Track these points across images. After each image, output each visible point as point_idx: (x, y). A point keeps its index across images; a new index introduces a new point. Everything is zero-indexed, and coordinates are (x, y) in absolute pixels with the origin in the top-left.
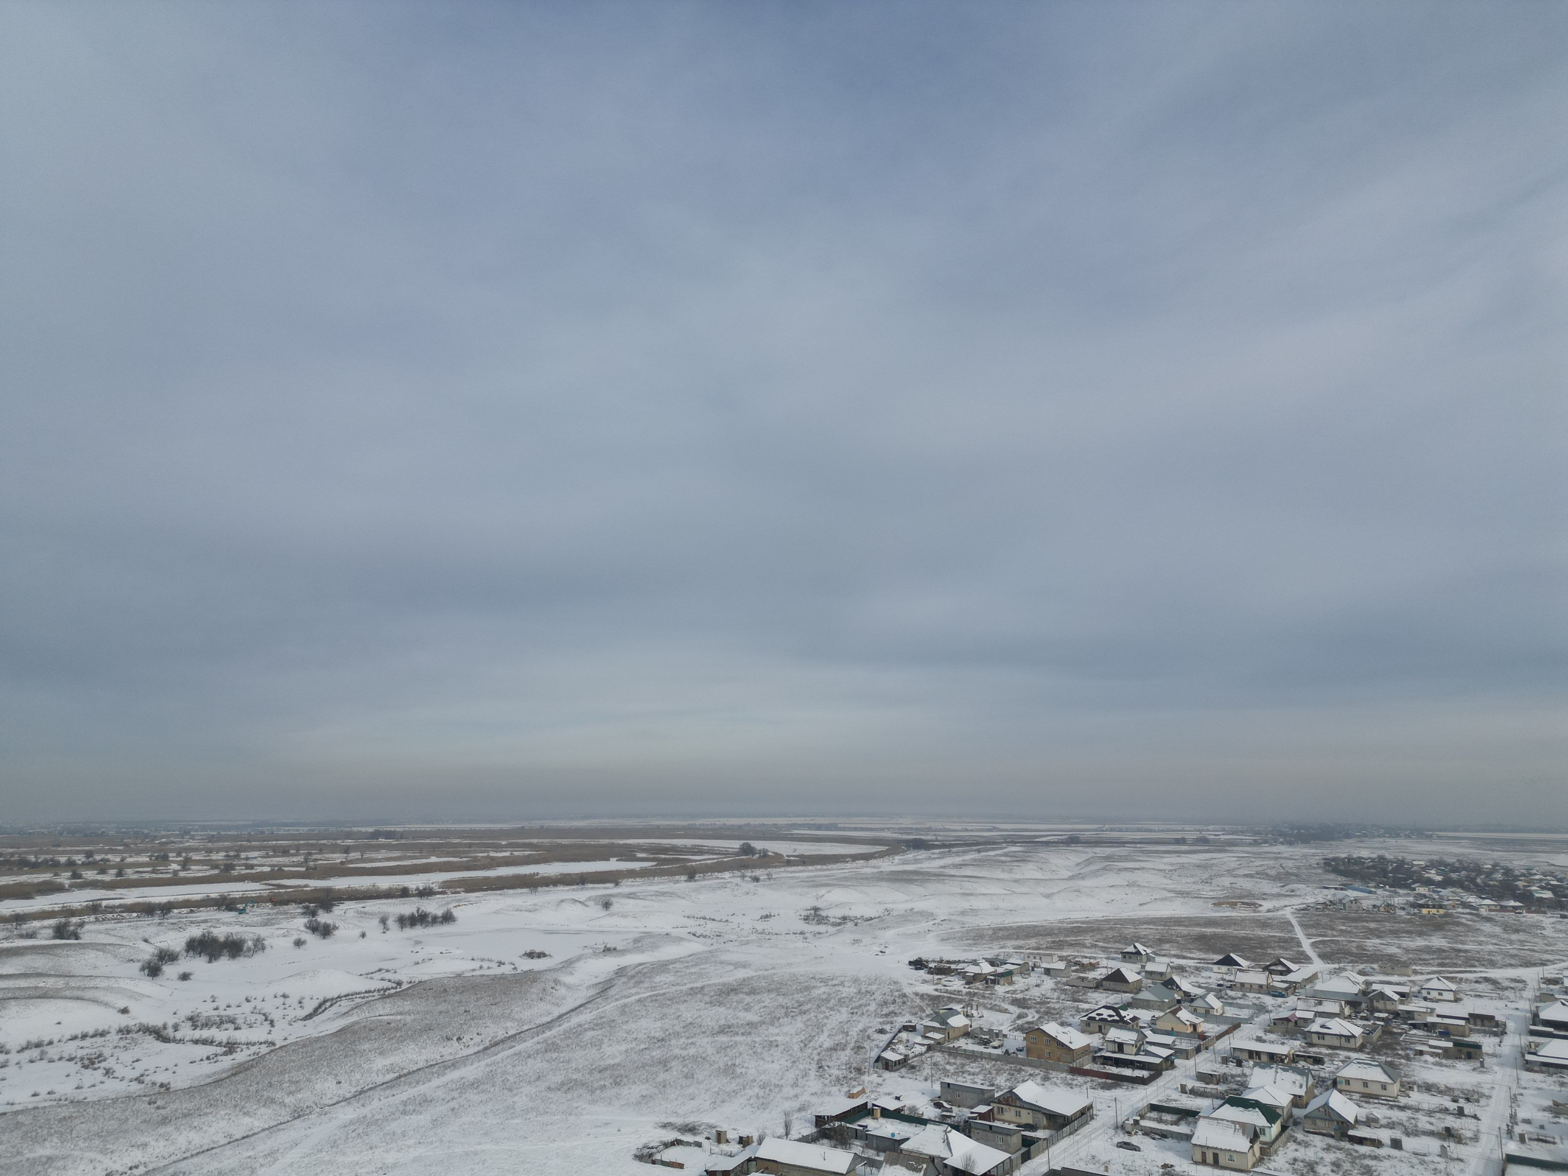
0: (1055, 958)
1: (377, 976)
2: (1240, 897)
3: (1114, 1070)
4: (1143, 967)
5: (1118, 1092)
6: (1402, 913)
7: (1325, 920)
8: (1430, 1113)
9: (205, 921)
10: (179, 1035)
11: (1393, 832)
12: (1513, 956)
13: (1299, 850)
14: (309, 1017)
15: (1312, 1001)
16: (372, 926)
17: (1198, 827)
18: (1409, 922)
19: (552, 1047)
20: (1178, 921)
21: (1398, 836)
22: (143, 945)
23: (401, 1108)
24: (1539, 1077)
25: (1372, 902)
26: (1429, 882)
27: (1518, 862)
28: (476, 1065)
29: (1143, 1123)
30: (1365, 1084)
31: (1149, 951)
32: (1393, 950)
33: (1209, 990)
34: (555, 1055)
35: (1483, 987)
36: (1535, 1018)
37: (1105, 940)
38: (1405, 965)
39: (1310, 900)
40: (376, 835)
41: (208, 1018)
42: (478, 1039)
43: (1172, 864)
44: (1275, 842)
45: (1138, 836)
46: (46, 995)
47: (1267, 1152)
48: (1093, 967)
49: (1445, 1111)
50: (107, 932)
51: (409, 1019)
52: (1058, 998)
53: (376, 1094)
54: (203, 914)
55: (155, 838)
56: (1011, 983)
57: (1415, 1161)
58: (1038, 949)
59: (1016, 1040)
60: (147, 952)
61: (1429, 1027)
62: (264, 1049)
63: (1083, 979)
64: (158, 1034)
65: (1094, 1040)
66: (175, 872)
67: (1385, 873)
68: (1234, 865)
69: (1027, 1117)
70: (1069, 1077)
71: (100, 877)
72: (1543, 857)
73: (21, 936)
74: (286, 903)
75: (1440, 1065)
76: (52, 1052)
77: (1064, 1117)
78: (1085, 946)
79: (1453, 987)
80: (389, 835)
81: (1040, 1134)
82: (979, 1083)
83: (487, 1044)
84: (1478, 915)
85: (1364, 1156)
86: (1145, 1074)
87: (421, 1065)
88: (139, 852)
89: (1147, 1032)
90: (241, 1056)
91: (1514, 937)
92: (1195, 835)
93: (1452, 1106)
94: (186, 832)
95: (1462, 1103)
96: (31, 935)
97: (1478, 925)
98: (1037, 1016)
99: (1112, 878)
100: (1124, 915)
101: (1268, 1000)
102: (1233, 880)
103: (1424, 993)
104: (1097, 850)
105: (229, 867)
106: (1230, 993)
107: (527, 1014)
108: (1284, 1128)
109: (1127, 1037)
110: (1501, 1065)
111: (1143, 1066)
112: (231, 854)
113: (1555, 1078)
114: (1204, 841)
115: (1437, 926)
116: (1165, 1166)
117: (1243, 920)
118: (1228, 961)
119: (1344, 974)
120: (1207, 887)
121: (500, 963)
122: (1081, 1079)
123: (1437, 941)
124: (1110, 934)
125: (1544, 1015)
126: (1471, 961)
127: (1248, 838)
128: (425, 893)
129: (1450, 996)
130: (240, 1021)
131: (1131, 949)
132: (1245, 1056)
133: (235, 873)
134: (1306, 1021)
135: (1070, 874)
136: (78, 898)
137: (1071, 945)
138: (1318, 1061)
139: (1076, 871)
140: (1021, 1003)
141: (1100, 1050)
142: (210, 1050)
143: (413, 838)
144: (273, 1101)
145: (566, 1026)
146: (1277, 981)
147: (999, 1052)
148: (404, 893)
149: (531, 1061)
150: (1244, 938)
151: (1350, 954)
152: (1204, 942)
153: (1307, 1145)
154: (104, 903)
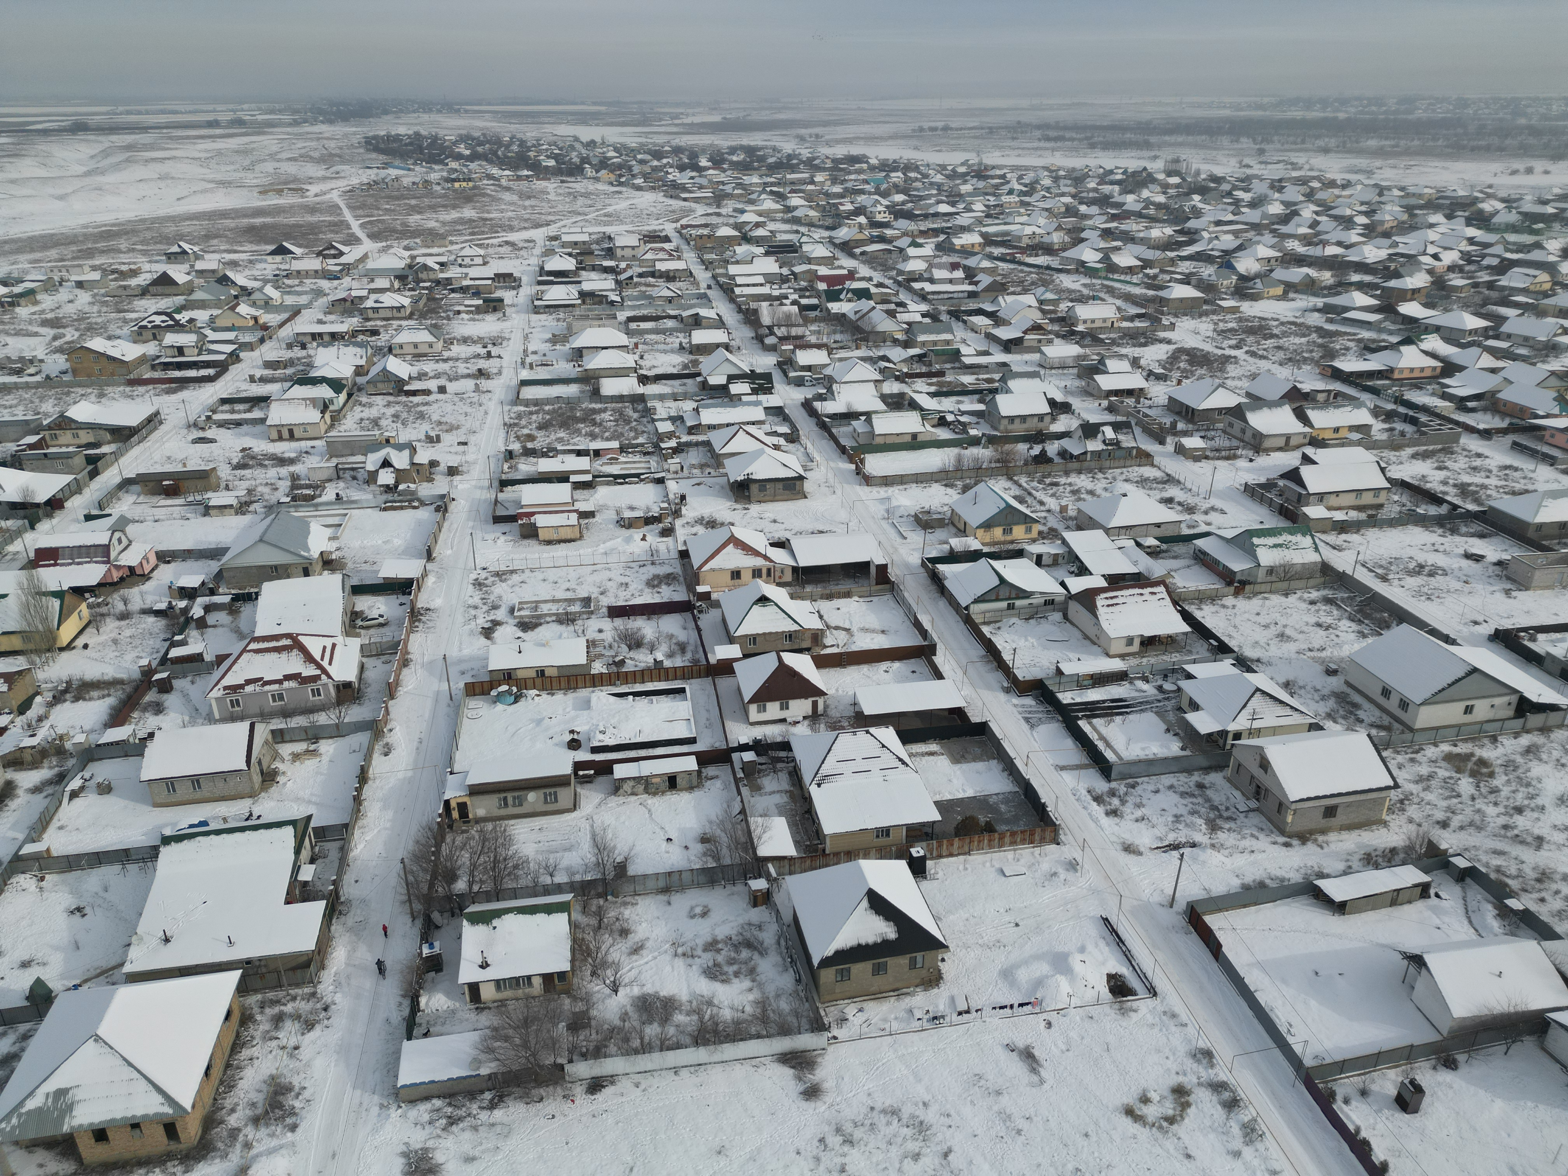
0: (87, 269)
2: (286, 183)
3: (177, 374)
4: (192, 266)
5: (185, 394)
6: (438, 188)
7: (370, 201)
8: (467, 360)
11: (426, 107)
12: (526, 220)
13: (339, 129)
15: (365, 280)
17: (231, 106)
18: (444, 196)
20: (224, 214)
21: (430, 111)
24: (543, 317)
25: (411, 179)
26: (458, 157)
27: (530, 133)
29: (216, 417)
30: (416, 346)
31: (196, 249)
32: (432, 224)
33: (266, 281)
35: (506, 249)
36: (542, 271)
37: (142, 243)
38: (443, 237)
39: (355, 181)
43: (206, 151)
44: (314, 122)
45: (163, 119)
47: (336, 418)
48: (134, 273)
49: (478, 356)
52: (99, 312)
56: (36, 303)
57: (456, 399)
58: (62, 260)
59: (57, 363)
61: (463, 290)
63: (125, 288)
65: (150, 348)
67: (421, 149)
68: (275, 148)
69: (85, 437)
70: (128, 389)
72: (548, 128)
75: (474, 320)
77: (129, 428)
78: (120, 251)
79: (482, 252)
81: (105, 449)
82: (20, 414)
84: (500, 186)
85: (418, 405)
86: (211, 372)
89: (208, 332)
91: (527, 203)
92: (229, 116)
93: (483, 351)
95: (490, 347)
97: (500, 195)
98: (77, 334)
99: (138, 172)
100: (161, 213)
101: (325, 284)
102: (277, 165)
103: (459, 261)
104: (114, 138)
106: (287, 281)
108: (350, 395)
109: (186, 339)
110: (518, 312)
111: (207, 365)
113: (554, 316)
114: (240, 123)
115: (466, 198)
116: (243, 450)
117: (292, 207)
118: (281, 251)
119: (392, 251)
120: (250, 175)
122: (141, 389)
123: (468, 213)
124: (148, 235)
125: (548, 268)
126: (496, 227)
127: (286, 118)
129: (479, 261)
131: (175, 249)
132: (309, 338)
134: (361, 299)
135: (85, 169)
137: (103, 252)
138: (375, 333)
139: (92, 165)
140: (55, 323)
141: (158, 357)
146: (332, 265)
147: (38, 378)
150: (294, 226)
151: (394, 231)
152: (255, 234)
153: (370, 405)
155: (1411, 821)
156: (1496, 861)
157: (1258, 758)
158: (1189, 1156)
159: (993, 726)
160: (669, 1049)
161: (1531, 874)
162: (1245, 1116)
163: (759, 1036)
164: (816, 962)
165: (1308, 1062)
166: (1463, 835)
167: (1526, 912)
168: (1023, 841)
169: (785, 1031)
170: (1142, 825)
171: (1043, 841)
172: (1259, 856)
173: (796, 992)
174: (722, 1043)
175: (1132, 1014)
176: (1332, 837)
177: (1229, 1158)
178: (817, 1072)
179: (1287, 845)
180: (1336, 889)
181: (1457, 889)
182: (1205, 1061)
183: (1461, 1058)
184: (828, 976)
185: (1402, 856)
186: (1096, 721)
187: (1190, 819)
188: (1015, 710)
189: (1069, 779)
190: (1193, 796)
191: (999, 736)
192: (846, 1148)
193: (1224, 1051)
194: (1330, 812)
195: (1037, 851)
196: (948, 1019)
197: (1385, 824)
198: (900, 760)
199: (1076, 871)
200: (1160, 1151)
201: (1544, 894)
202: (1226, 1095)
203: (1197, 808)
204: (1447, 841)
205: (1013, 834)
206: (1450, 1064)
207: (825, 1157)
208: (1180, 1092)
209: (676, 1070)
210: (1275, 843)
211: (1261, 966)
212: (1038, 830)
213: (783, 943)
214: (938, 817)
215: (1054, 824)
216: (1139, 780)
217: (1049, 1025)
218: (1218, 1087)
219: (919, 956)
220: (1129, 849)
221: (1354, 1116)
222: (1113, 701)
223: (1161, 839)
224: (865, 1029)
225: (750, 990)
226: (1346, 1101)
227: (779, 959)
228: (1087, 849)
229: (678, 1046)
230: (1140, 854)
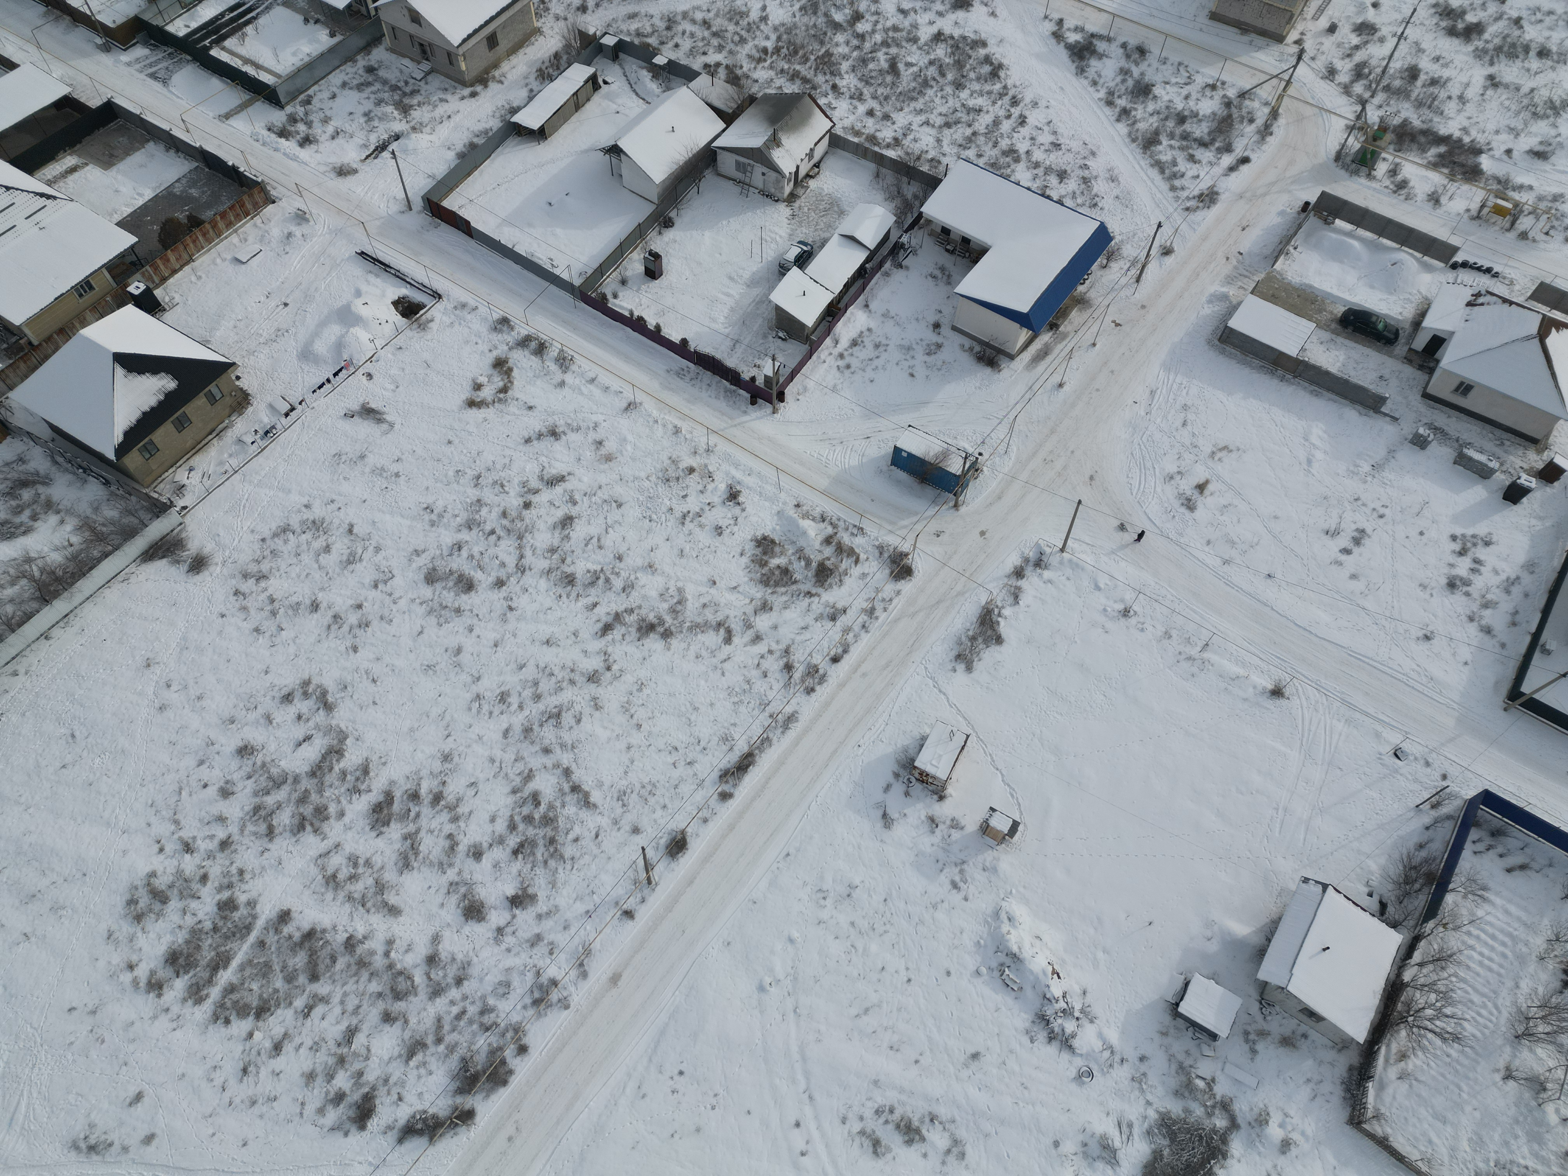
155: (557, 18)
156: (634, 26)
157: (406, 12)
158: (530, 408)
159: (120, 101)
160: (20, 624)
161: (661, 25)
162: (553, 352)
163: (106, 555)
164: (111, 455)
165: (577, 282)
166: (601, 12)
167: (671, 63)
168: (238, 218)
169: (129, 534)
170: (340, 140)
171: (257, 208)
172: (456, 119)
173: (112, 494)
174: (72, 584)
175: (431, 325)
176: (505, 66)
177: (558, 390)
178: (189, 546)
179: (474, 95)
180: (530, 118)
181: (616, 68)
182: (505, 328)
183: (673, 214)
184: (133, 460)
185: (565, 57)
186: (229, 43)
187: (379, 111)
188: (131, 70)
189: (239, 123)
190: (369, 84)
191: (136, 111)
192: (263, 584)
193: (514, 310)
194: (492, 41)
195: (258, 220)
196: (279, 426)
197: (538, 31)
198: (42, 195)
199: (307, 220)
200: (508, 418)
201: (677, 39)
202: (533, 345)
203: (381, 95)
204: (593, 24)
205: (223, 215)
206: (668, 223)
207: (250, 603)
208: (500, 365)
209: (45, 636)
210: (463, 98)
211: (507, 222)
212: (245, 198)
213: (60, 460)
214: (133, 239)
215: (257, 183)
216: (310, 92)
217: (370, 376)
218: (524, 342)
219: (212, 388)
220: (343, 172)
221: (624, 304)
222: (232, 9)
223: (365, 146)
224: (207, 483)
225: (62, 522)
226: (615, 296)
227: (70, 477)
228: (304, 193)
229: (28, 617)
230: (355, 171)
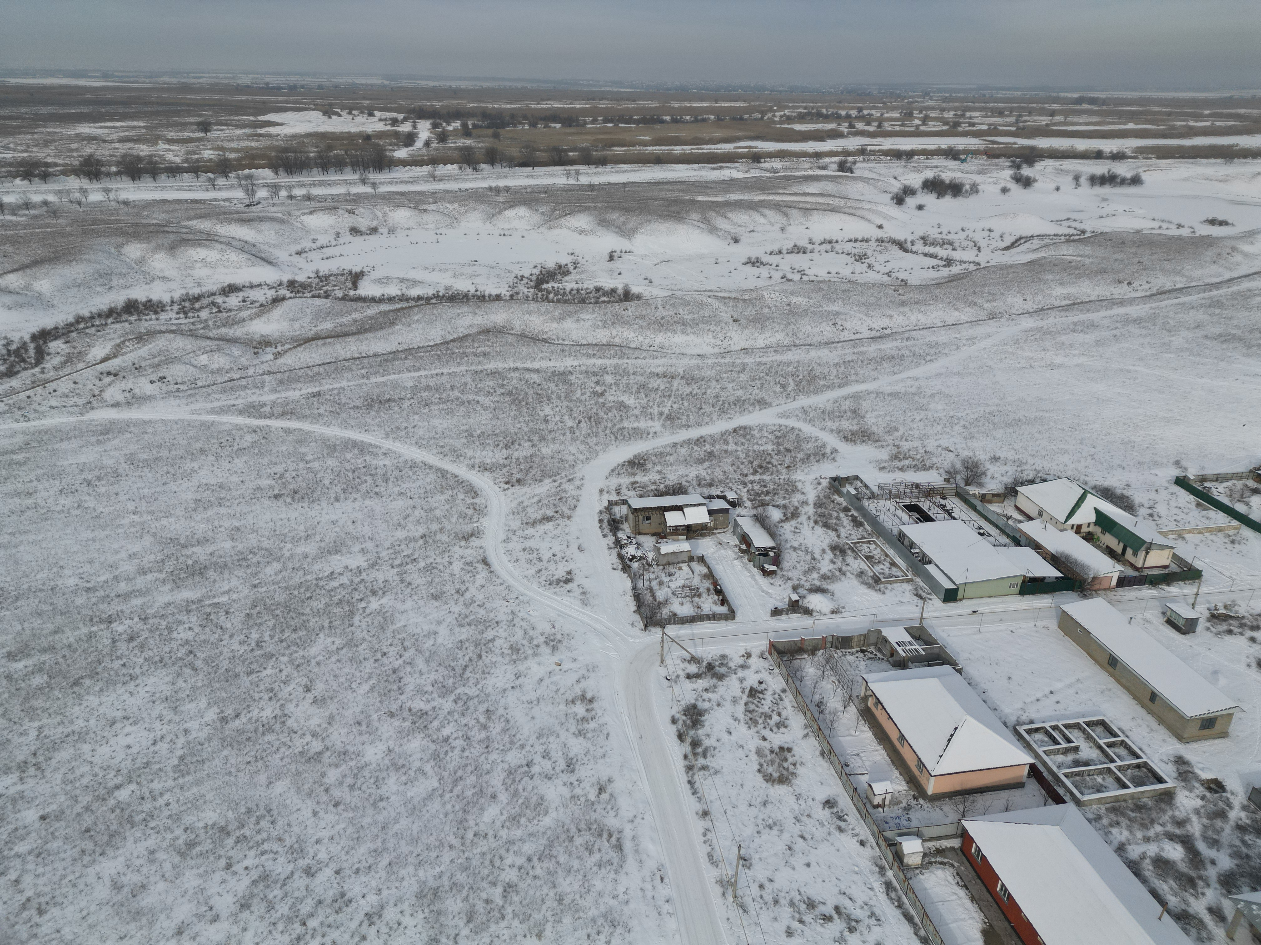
1: (1066, 223)
9: (937, 167)
10: (914, 248)
14: (1007, 248)
16: (1067, 182)
19: (1216, 304)
22: (893, 181)
23: (1072, 327)
28: (1141, 306)
34: (1218, 311)
40: (1080, 101)
41: (935, 239)
42: (1147, 286)
46: (833, 210)
50: (871, 170)
51: (1087, 261)
53: (1053, 313)
54: (936, 161)
55: (905, 98)
60: (896, 187)
62: (972, 267)
64: (901, 246)
66: (917, 126)
71: (866, 128)
73: (819, 168)
74: (998, 156)
76: (838, 247)
80: (1093, 101)
83: (1155, 291)
87: (1092, 298)
88: (893, 109)
90: (956, 269)
94: (926, 94)
96: (824, 168)
105: (957, 124)
107: (1197, 273)
112: (959, 113)
121: (1180, 226)
128: (1118, 157)
130: (956, 245)
133: (960, 129)
136: (853, 143)
142: (935, 262)
143: (1115, 105)
144: (975, 304)
145: (1235, 288)
148: (1099, 155)
149: (1192, 312)
154: (869, 148)
